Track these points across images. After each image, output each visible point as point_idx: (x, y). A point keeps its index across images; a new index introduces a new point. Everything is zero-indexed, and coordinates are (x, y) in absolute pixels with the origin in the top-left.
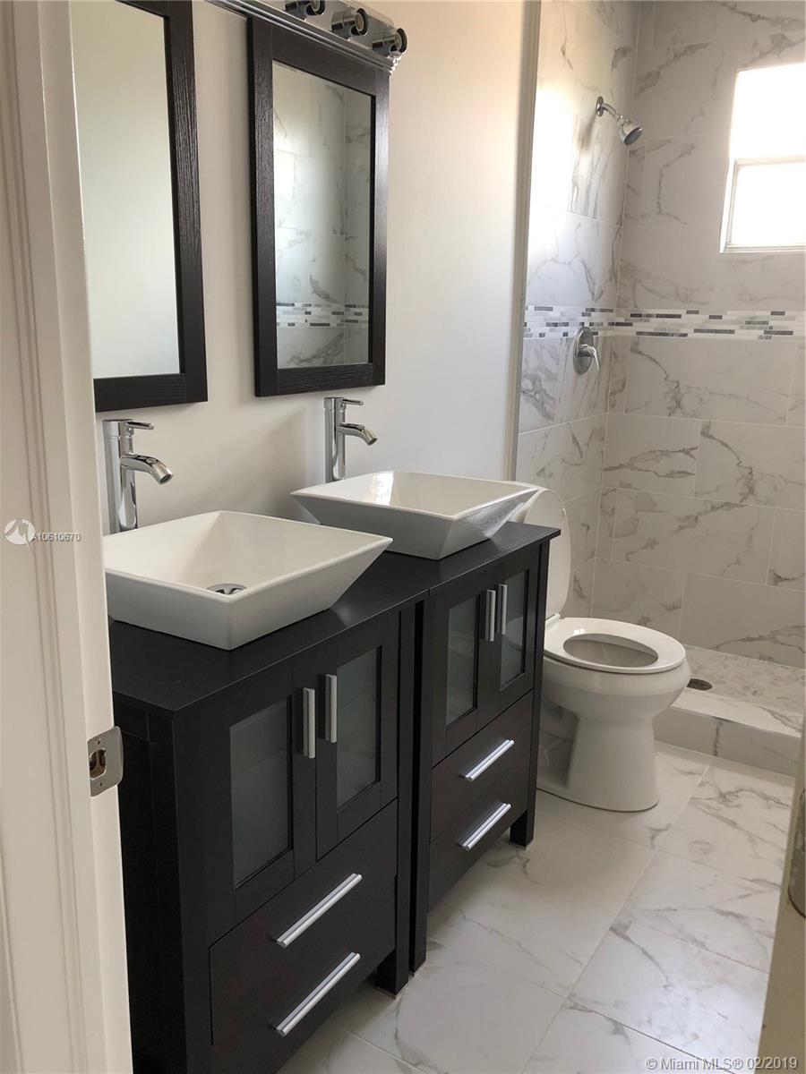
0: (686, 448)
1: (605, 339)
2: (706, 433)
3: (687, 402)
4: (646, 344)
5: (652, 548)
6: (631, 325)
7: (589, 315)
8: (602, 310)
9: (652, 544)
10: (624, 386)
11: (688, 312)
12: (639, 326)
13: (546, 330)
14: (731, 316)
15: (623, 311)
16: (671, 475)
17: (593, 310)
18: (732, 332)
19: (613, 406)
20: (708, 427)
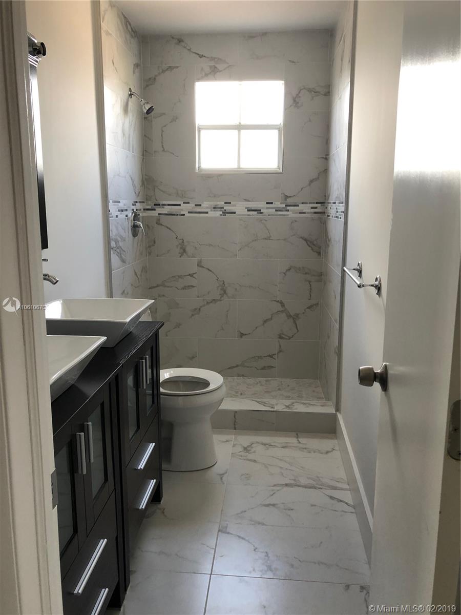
0: (190, 273)
1: (143, 217)
2: (200, 265)
3: (189, 250)
4: (164, 219)
5: (179, 327)
6: (155, 210)
7: (135, 205)
8: (140, 202)
9: (178, 325)
10: (155, 242)
11: (184, 203)
12: (159, 210)
13: (118, 213)
14: (205, 204)
15: (149, 202)
16: (184, 288)
17: (136, 202)
18: (207, 213)
19: (150, 254)
20: (201, 262)
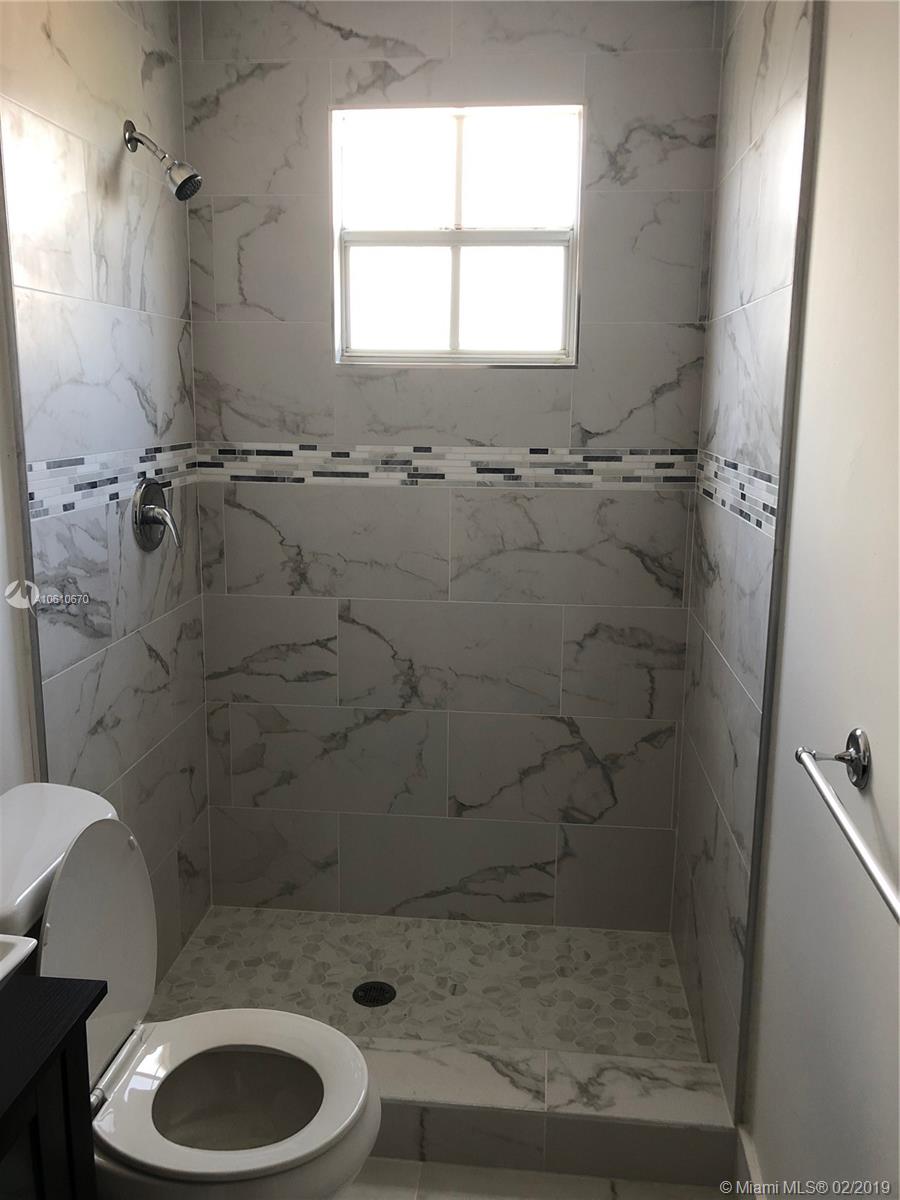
0: (321, 639)
1: (184, 489)
2: (345, 616)
3: (318, 575)
4: (247, 493)
5: (289, 783)
6: (221, 465)
7: (153, 459)
8: (173, 448)
9: (287, 778)
10: (221, 554)
11: (302, 447)
12: (233, 467)
13: (76, 497)
14: (360, 452)
15: (207, 445)
16: (303, 678)
18: (365, 475)
19: (209, 584)
20: (349, 608)
